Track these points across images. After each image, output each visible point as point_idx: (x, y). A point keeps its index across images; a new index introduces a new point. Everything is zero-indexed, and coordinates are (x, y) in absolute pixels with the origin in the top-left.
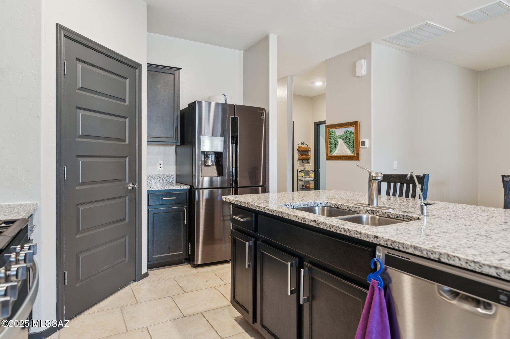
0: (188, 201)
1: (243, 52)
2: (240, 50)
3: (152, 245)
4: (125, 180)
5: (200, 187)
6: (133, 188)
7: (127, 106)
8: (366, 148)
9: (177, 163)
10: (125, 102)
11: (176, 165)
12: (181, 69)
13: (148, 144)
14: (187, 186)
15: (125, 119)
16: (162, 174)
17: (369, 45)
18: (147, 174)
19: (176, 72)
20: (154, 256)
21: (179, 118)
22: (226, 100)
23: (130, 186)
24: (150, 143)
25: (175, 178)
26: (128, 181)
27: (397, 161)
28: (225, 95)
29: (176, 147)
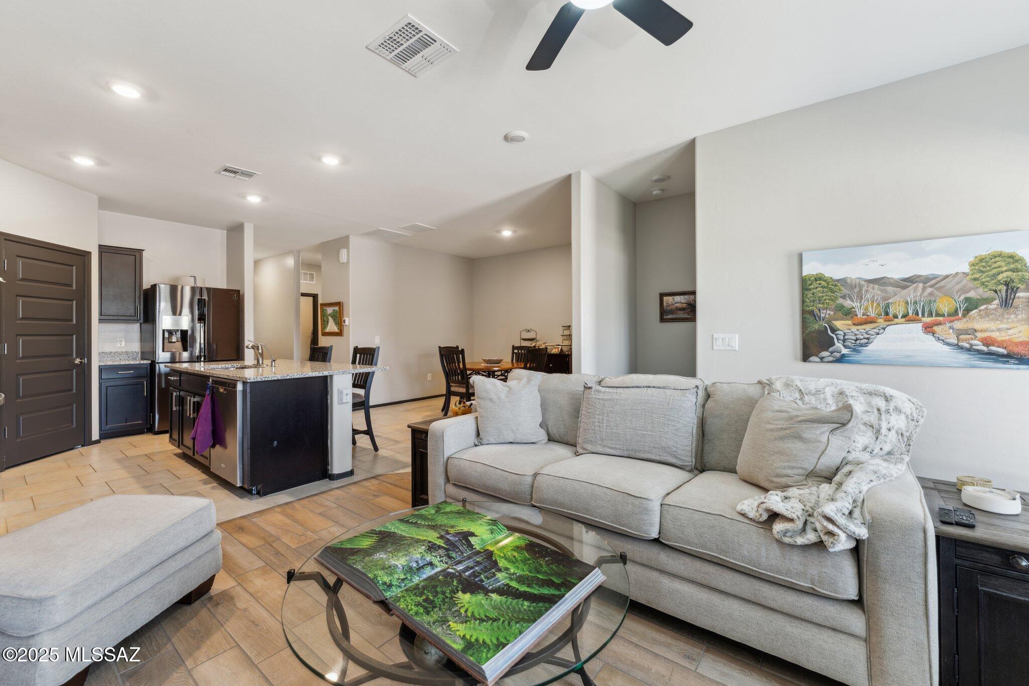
0: (149, 374)
1: (226, 231)
2: (223, 229)
3: (105, 415)
4: (72, 355)
5: (177, 360)
6: (81, 362)
7: (73, 290)
8: (346, 325)
9: (142, 340)
10: (72, 287)
11: (141, 342)
12: (144, 250)
13: (99, 322)
14: (148, 361)
15: (71, 302)
16: (123, 351)
17: (347, 237)
18: (100, 351)
19: (137, 255)
20: (108, 426)
21: (142, 297)
22: (195, 282)
23: (78, 361)
24: (101, 321)
25: (139, 355)
26: (75, 357)
27: (379, 337)
28: (194, 277)
29: (141, 324)
